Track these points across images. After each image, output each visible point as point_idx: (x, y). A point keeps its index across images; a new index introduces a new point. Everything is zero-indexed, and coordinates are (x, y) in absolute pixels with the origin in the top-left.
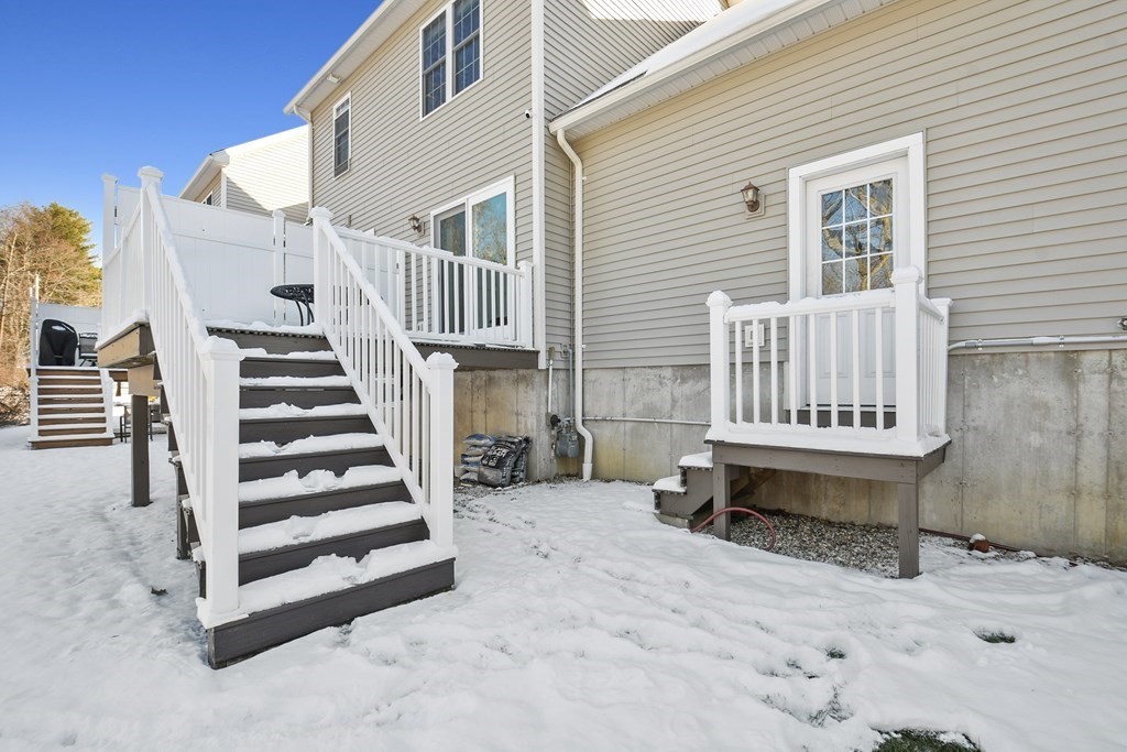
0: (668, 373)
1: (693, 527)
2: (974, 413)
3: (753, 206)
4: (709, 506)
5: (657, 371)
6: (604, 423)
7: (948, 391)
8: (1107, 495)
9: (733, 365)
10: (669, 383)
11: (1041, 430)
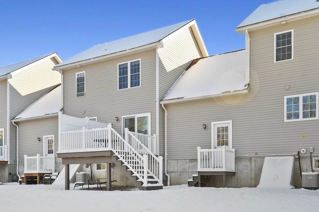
0: (188, 161)
1: (195, 186)
2: (239, 167)
3: (205, 128)
4: (197, 183)
5: (185, 160)
6: (173, 173)
7: (235, 164)
8: (255, 179)
9: (201, 159)
10: (188, 163)
11: (247, 170)
